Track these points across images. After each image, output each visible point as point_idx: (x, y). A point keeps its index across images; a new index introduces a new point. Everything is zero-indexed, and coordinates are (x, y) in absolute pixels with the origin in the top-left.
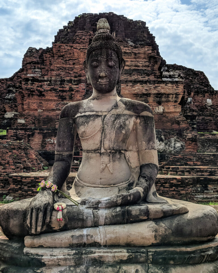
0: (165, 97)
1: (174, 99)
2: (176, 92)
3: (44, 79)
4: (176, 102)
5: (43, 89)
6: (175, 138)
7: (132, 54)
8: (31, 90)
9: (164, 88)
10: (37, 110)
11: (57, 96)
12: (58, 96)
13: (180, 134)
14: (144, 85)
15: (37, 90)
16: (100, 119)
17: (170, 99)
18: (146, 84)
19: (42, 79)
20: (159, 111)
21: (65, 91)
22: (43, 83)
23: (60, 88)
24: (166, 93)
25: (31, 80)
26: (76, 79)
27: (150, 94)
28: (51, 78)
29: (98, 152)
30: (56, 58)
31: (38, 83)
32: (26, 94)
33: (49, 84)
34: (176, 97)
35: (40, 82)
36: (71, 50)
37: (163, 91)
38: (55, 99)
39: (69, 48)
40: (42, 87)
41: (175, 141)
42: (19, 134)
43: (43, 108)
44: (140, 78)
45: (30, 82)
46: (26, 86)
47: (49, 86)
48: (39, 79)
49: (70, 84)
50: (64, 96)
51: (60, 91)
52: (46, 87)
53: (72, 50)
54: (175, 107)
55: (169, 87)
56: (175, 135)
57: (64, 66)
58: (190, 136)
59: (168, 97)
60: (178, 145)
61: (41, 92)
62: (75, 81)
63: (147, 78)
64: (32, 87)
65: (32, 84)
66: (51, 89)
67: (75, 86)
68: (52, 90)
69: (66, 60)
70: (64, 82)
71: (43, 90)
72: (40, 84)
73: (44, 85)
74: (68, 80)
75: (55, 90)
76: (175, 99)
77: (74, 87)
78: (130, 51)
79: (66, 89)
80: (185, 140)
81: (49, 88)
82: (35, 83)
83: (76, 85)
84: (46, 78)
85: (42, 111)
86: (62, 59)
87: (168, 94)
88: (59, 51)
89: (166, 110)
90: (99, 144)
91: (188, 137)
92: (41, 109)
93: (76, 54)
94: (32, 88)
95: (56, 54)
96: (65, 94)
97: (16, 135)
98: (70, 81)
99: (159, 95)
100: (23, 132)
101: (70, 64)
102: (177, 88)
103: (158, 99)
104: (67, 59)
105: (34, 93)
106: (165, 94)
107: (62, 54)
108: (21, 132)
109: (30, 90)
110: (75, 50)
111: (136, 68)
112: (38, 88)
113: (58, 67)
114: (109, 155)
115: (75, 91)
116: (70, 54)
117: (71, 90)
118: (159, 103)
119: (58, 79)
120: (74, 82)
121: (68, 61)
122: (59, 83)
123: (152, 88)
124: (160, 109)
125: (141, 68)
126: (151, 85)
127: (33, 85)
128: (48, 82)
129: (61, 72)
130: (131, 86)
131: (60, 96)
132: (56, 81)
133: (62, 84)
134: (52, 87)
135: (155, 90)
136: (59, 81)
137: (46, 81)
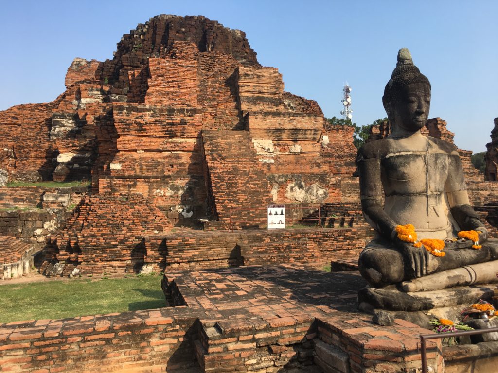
1: (312, 136)
2: (314, 128)
3: (144, 108)
4: (314, 139)
5: (144, 121)
7: (255, 76)
8: (128, 122)
9: (300, 122)
11: (164, 131)
12: (166, 131)
13: (322, 179)
14: (277, 118)
15: (136, 122)
16: (420, 158)
17: (308, 136)
18: (280, 116)
19: (142, 107)
20: (295, 151)
21: (176, 125)
22: (144, 113)
23: (167, 120)
25: (127, 109)
26: (189, 108)
27: (284, 129)
28: (156, 106)
29: (424, 195)
30: (153, 77)
31: (136, 113)
32: (120, 128)
33: (152, 114)
34: (314, 134)
35: (140, 112)
36: (174, 68)
37: (299, 126)
38: (160, 135)
39: (172, 65)
40: (143, 119)
42: (115, 184)
43: (145, 148)
44: (267, 108)
45: (125, 111)
46: (119, 117)
47: (152, 118)
48: (139, 107)
49: (182, 115)
50: (173, 131)
51: (168, 124)
52: (149, 119)
53: (176, 68)
54: (314, 147)
55: (307, 122)
56: (317, 181)
57: (167, 89)
58: (333, 180)
59: (305, 133)
60: (321, 192)
61: (141, 125)
63: (274, 109)
64: (128, 118)
65: (128, 114)
66: (155, 121)
67: (189, 118)
68: (157, 123)
69: (169, 82)
70: (174, 112)
71: (144, 123)
72: (140, 114)
73: (145, 115)
74: (178, 109)
75: (161, 122)
76: (314, 136)
77: (187, 118)
78: (252, 73)
79: (177, 121)
80: (329, 186)
81: (153, 120)
82: (132, 112)
83: (190, 116)
84: (148, 107)
86: (162, 80)
87: (306, 130)
88: (158, 68)
89: (304, 150)
90: (425, 186)
91: (331, 182)
92: (142, 150)
93: (181, 73)
94: (128, 120)
95: (154, 73)
96: (174, 128)
97: (111, 186)
98: (181, 111)
99: (296, 131)
100: (121, 181)
101: (174, 87)
102: (315, 122)
103: (294, 136)
104: (170, 79)
105: (131, 127)
106: (302, 129)
107: (162, 73)
108: (118, 182)
109: (126, 123)
110: (180, 68)
111: (260, 95)
112: (137, 120)
113: (158, 91)
114: (436, 198)
115: (188, 124)
116: (174, 73)
117: (183, 123)
118: (295, 141)
119: (165, 108)
120: (187, 112)
121: (171, 82)
122: (167, 113)
123: (287, 121)
124: (298, 149)
125: (266, 96)
126: (285, 118)
127: (130, 115)
128: (152, 112)
129: (162, 97)
130: (262, 119)
131: (167, 131)
132: (162, 110)
133: (170, 115)
134: (157, 118)
135: (290, 125)
136: (166, 110)
137: (149, 110)
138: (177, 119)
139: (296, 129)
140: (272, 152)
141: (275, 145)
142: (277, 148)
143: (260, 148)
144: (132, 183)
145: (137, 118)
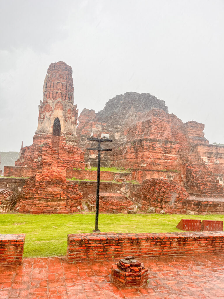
0: (220, 155)
7: (195, 127)
8: (149, 146)
10: (151, 158)
12: (163, 151)
22: (156, 142)
32: (146, 148)
44: (200, 142)
49: (171, 144)
51: (165, 147)
57: (159, 131)
62: (173, 142)
65: (149, 143)
70: (168, 142)
71: (155, 146)
89: (220, 163)
92: (154, 158)
93: (165, 124)
96: (167, 149)
101: (162, 131)
103: (216, 156)
104: (160, 127)
107: (157, 124)
111: (196, 136)
115: (173, 148)
116: (162, 124)
122: (165, 143)
124: (218, 162)
125: (199, 136)
130: (203, 147)
132: (163, 141)
135: (215, 151)
138: (169, 146)
139: (217, 153)
140: (207, 163)
142: (209, 161)
144: (152, 173)
145: (153, 144)
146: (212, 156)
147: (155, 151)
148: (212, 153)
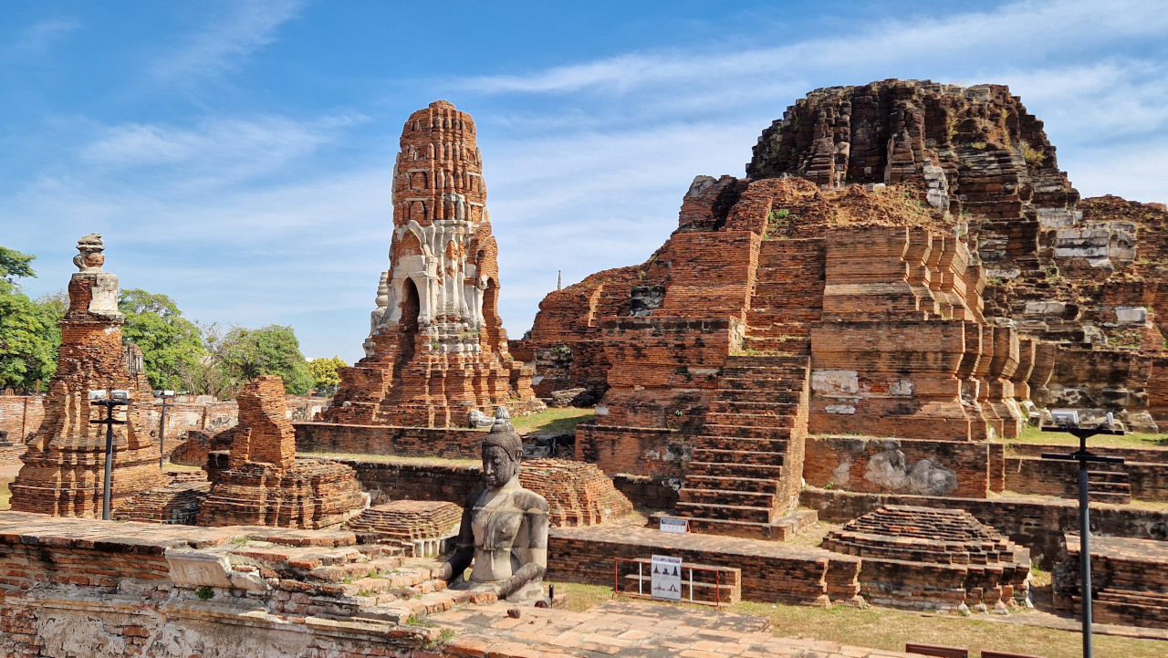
0: (918, 359)
1: (941, 364)
4: (945, 370)
5: (643, 342)
6: (932, 459)
8: (621, 345)
9: (913, 338)
10: (632, 386)
11: (671, 357)
12: (674, 357)
13: (945, 450)
14: (863, 331)
15: (631, 345)
17: (930, 363)
18: (870, 328)
19: (641, 322)
20: (901, 393)
21: (687, 347)
22: (642, 331)
23: (676, 340)
24: (918, 350)
25: (620, 326)
26: (709, 320)
28: (659, 319)
31: (632, 332)
32: (611, 353)
33: (654, 332)
34: (943, 360)
36: (713, 246)
37: (909, 345)
38: (668, 363)
39: (709, 241)
40: (641, 339)
41: (933, 466)
42: (596, 438)
43: (645, 383)
45: (617, 329)
46: (611, 338)
47: (654, 337)
48: (635, 322)
49: (699, 332)
50: (685, 357)
51: (677, 346)
52: (650, 339)
53: (716, 246)
54: (944, 384)
55: (926, 337)
56: (933, 454)
58: (969, 455)
59: (925, 359)
60: (939, 476)
61: (638, 349)
62: (706, 325)
64: (620, 339)
66: (658, 343)
67: (707, 336)
68: (661, 345)
70: (686, 327)
71: (642, 345)
72: (637, 332)
73: (644, 334)
74: (692, 323)
75: (666, 345)
76: (944, 364)
77: (706, 337)
79: (689, 342)
80: (958, 465)
81: (655, 340)
82: (626, 330)
83: (710, 332)
84: (648, 321)
85: (643, 388)
87: (924, 353)
88: (688, 249)
89: (920, 391)
91: (964, 458)
92: (642, 386)
94: (621, 342)
96: (686, 352)
97: (591, 441)
98: (696, 325)
99: (903, 355)
100: (602, 434)
102: (945, 336)
103: (901, 363)
105: (626, 352)
106: (916, 352)
107: (694, 255)
108: (598, 435)
109: (618, 346)
110: (722, 245)
112: (633, 342)
115: (706, 346)
117: (700, 344)
118: (905, 373)
119: (672, 322)
120: (706, 327)
122: (674, 329)
123: (884, 337)
124: (905, 388)
126: (881, 332)
127: (624, 334)
128: (653, 329)
130: (834, 333)
131: (676, 357)
132: (667, 326)
133: (680, 332)
134: (660, 337)
135: (890, 343)
136: (674, 325)
137: (650, 326)
138: (690, 338)
139: (903, 352)
140: (855, 394)
141: (859, 380)
142: (864, 386)
143: (831, 387)
144: (616, 437)
145: (633, 339)
146: (882, 364)
147: (645, 362)
148: (878, 353)
